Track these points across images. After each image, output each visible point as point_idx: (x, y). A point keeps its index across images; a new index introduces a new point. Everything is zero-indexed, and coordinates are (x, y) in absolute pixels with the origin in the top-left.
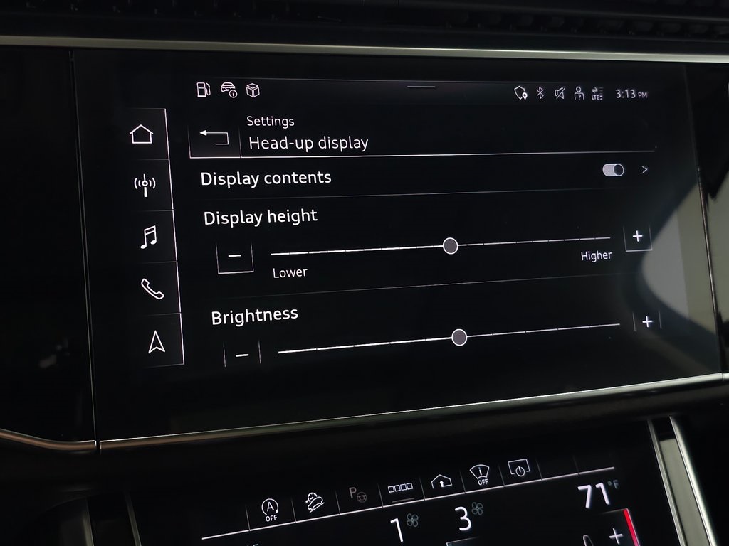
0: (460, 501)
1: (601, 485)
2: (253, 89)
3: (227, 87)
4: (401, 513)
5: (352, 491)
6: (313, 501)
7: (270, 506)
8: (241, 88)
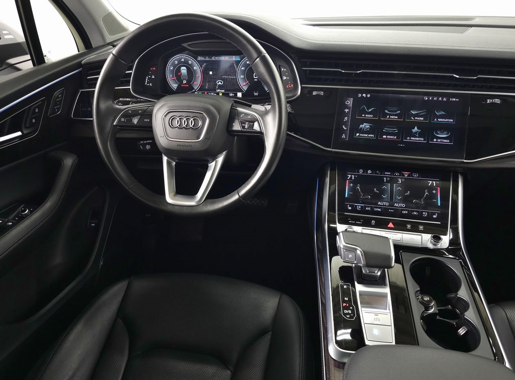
0: (399, 178)
1: (434, 182)
2: (369, 96)
3: (364, 95)
4: (386, 177)
5: (377, 172)
6: (369, 172)
7: (361, 171)
8: (366, 95)
